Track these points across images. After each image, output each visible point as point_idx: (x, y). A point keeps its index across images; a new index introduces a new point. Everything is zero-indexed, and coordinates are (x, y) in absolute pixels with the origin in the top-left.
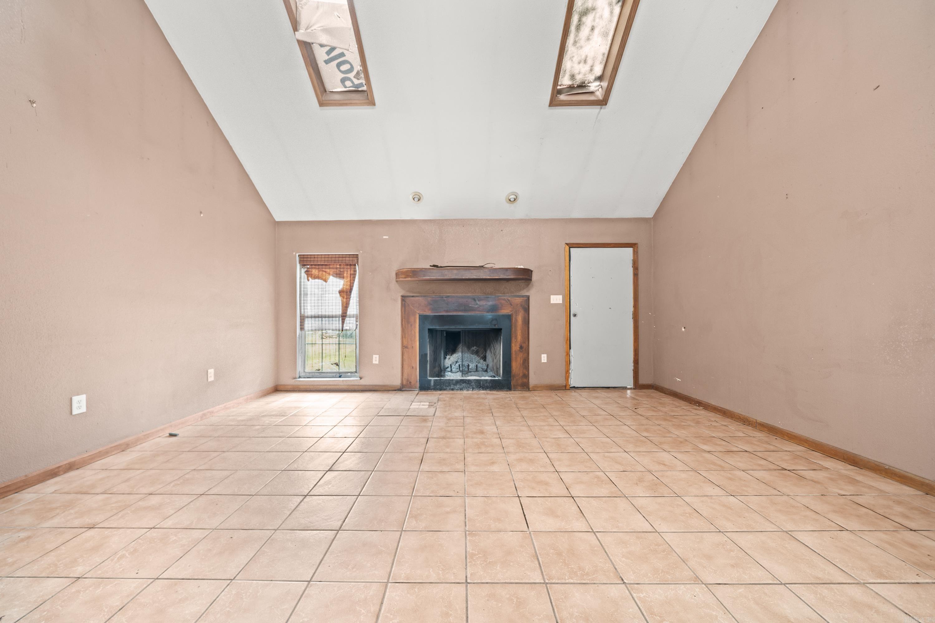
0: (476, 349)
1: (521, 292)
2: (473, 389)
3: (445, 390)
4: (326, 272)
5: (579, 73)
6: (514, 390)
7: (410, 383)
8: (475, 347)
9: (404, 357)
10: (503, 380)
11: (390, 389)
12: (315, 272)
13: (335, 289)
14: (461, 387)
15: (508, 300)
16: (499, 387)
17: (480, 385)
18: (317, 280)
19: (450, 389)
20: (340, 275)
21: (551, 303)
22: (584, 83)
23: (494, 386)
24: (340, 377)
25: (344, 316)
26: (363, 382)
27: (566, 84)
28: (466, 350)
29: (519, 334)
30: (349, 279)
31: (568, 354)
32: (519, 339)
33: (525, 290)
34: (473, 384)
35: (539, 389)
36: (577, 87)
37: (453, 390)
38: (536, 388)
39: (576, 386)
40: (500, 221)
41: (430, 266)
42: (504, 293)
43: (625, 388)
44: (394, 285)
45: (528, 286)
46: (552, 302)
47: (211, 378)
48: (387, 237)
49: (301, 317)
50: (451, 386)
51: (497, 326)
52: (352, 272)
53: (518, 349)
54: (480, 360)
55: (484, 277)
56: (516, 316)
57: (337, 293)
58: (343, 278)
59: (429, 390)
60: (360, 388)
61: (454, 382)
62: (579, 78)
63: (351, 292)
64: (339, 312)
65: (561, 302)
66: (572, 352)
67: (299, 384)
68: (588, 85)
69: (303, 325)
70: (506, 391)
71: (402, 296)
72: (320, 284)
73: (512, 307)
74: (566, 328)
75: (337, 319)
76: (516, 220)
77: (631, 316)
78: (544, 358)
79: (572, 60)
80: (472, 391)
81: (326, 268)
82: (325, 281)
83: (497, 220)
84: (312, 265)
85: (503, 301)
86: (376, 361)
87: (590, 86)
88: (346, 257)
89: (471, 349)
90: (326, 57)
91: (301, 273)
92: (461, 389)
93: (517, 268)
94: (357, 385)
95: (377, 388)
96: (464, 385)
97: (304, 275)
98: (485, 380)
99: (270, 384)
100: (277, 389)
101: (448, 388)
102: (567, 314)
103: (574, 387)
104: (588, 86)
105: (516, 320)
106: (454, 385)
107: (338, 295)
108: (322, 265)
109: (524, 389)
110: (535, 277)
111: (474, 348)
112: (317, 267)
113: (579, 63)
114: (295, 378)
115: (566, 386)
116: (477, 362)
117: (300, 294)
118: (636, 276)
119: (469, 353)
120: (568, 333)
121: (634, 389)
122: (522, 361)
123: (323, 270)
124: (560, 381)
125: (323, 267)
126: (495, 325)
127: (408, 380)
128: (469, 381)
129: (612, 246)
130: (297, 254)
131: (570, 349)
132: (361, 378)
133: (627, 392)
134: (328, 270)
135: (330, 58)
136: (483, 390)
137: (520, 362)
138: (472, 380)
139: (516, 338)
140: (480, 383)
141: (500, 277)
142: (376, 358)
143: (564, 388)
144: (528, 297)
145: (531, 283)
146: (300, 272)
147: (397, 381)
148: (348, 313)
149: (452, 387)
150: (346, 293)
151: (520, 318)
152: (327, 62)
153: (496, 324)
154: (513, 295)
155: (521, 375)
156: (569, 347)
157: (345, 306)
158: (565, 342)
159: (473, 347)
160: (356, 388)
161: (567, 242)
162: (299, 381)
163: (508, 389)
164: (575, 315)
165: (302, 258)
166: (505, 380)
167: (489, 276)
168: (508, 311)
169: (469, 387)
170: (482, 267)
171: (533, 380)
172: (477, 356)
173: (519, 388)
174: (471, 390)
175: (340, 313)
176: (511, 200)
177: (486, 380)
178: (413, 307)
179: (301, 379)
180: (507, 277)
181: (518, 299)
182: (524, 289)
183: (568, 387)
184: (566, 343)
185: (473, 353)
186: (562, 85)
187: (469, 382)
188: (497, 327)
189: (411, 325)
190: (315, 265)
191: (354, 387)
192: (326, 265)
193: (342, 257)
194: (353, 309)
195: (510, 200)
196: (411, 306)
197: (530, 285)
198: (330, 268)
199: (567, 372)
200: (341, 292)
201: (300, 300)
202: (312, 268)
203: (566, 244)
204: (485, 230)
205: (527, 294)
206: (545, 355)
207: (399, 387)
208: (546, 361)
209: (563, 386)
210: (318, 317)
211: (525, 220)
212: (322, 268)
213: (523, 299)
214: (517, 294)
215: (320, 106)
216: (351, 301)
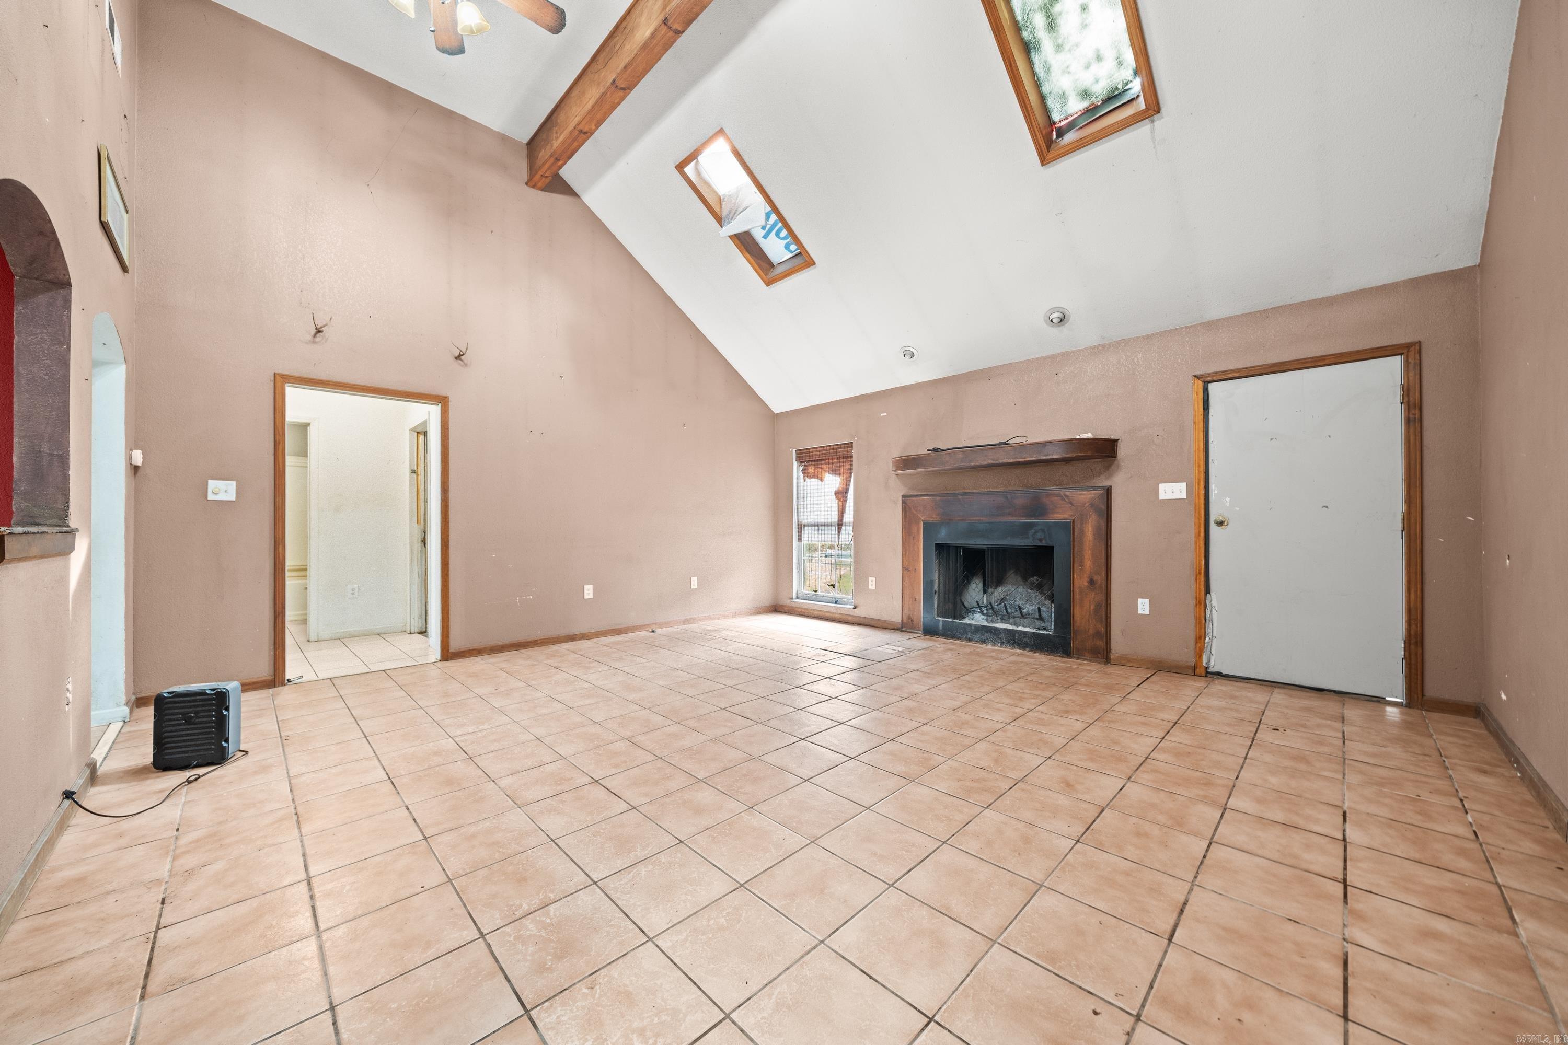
0: (1037, 580)
1: (1094, 481)
2: (1002, 644)
3: (959, 638)
4: (821, 468)
5: (1097, 81)
6: (1077, 658)
7: (912, 621)
8: (1035, 577)
9: (904, 583)
10: (1054, 636)
11: (889, 627)
12: (811, 470)
13: (830, 490)
14: (983, 638)
15: (1066, 496)
16: (1047, 647)
17: (1014, 640)
18: (813, 480)
19: (966, 639)
20: (836, 472)
21: (1160, 498)
22: (1117, 89)
23: (1038, 644)
24: (836, 603)
25: (840, 524)
26: (857, 612)
27: (1076, 110)
28: (1021, 582)
29: (1086, 557)
30: (845, 476)
31: (1200, 604)
32: (1088, 565)
33: (1102, 477)
34: (1002, 635)
35: (1131, 665)
36: (1102, 103)
37: (970, 640)
38: (1125, 662)
39: (1224, 672)
40: (1053, 358)
41: (928, 450)
42: (1061, 485)
43: (1380, 700)
44: (894, 482)
45: (1108, 470)
46: (1162, 496)
47: (694, 585)
48: (885, 414)
49: (798, 525)
50: (967, 634)
51: (1044, 541)
52: (849, 467)
53: (1086, 584)
54: (1045, 600)
55: (1005, 461)
56: (1082, 524)
57: (833, 494)
58: (839, 474)
59: (937, 635)
60: (855, 620)
61: (973, 628)
62: (1100, 90)
63: (846, 492)
64: (834, 519)
65: (1184, 495)
66: (1214, 599)
67: (797, 605)
68: (1127, 88)
69: (801, 536)
70: (1060, 656)
71: (903, 496)
72: (816, 483)
73: (1073, 508)
74: (1196, 548)
75: (833, 528)
76: (1083, 350)
77: (1399, 525)
78: (1144, 606)
79: (1069, 73)
80: (1001, 646)
81: (821, 464)
82: (821, 480)
83: (1044, 358)
84: (808, 462)
85: (1056, 498)
86: (872, 585)
87: (1130, 89)
88: (840, 448)
89: (1029, 581)
90: (763, 232)
91: (798, 472)
92: (983, 642)
93: (1076, 440)
94: (850, 615)
95: (872, 623)
96: (988, 635)
97: (801, 475)
98: (1022, 631)
99: (767, 601)
100: (776, 609)
101: (964, 637)
102: (1199, 520)
103: (1219, 674)
104: (1126, 90)
105: (1082, 532)
106: (972, 633)
107: (834, 497)
108: (818, 460)
109: (1098, 660)
110: (1122, 451)
111: (1034, 579)
112: (813, 463)
113: (1087, 67)
114: (792, 599)
115: (1194, 668)
116: (1038, 603)
117: (798, 498)
118: (1411, 424)
119: (1025, 587)
120: (1200, 560)
121: (1406, 706)
122: (1092, 608)
123: (820, 466)
124: (1183, 655)
125: (820, 462)
126: (1041, 540)
127: (909, 618)
128: (996, 629)
129: (1327, 362)
130: (794, 450)
131: (1208, 590)
132: (855, 608)
133: (1385, 711)
134: (823, 466)
135: (767, 232)
136: (1020, 649)
137: (1090, 608)
138: (1002, 629)
139: (1082, 564)
140: (1014, 636)
141: (1031, 459)
142: (872, 581)
143: (1190, 672)
144: (1108, 491)
145: (1116, 462)
146: (796, 470)
147: (897, 618)
148: (844, 520)
149: (969, 637)
150: (841, 495)
151: (1090, 529)
152: (765, 237)
153: (1043, 537)
154: (1077, 486)
155: (1091, 632)
156: (1203, 588)
157: (842, 512)
158: (1193, 578)
159: (1033, 576)
160: (850, 619)
161: (1198, 373)
162: (795, 602)
163: (1064, 653)
164: (1220, 523)
165: (800, 454)
166: (1058, 637)
167: (1013, 458)
168: (1066, 516)
169: (995, 640)
170: (1005, 443)
171: (1119, 645)
172: (1041, 593)
173: (1088, 655)
174: (999, 645)
175: (836, 520)
176: (1054, 321)
177: (1025, 633)
178: (916, 511)
179: (797, 600)
180: (1045, 458)
181: (1084, 494)
182: (1100, 474)
183: (1198, 671)
184: (1196, 579)
185: (1032, 586)
186: (1069, 115)
187: (996, 631)
188: (1044, 543)
189: (913, 538)
190: (811, 461)
191: (847, 617)
192: (822, 460)
193: (837, 449)
194: (849, 517)
195: (1052, 321)
196: (913, 510)
197: (1113, 467)
198: (825, 464)
199: (1200, 637)
200: (837, 493)
201: (798, 505)
202: (808, 465)
203: (1196, 376)
204: (1026, 379)
205: (1107, 483)
206: (1147, 601)
207: (899, 626)
208: (1147, 612)
209: (1188, 667)
210: (814, 525)
211: (1103, 346)
212: (818, 464)
213: (1095, 494)
214: (1087, 484)
215: (767, 286)
216: (848, 504)
